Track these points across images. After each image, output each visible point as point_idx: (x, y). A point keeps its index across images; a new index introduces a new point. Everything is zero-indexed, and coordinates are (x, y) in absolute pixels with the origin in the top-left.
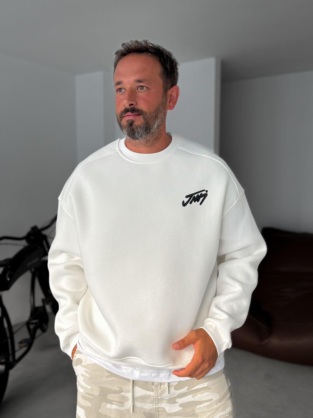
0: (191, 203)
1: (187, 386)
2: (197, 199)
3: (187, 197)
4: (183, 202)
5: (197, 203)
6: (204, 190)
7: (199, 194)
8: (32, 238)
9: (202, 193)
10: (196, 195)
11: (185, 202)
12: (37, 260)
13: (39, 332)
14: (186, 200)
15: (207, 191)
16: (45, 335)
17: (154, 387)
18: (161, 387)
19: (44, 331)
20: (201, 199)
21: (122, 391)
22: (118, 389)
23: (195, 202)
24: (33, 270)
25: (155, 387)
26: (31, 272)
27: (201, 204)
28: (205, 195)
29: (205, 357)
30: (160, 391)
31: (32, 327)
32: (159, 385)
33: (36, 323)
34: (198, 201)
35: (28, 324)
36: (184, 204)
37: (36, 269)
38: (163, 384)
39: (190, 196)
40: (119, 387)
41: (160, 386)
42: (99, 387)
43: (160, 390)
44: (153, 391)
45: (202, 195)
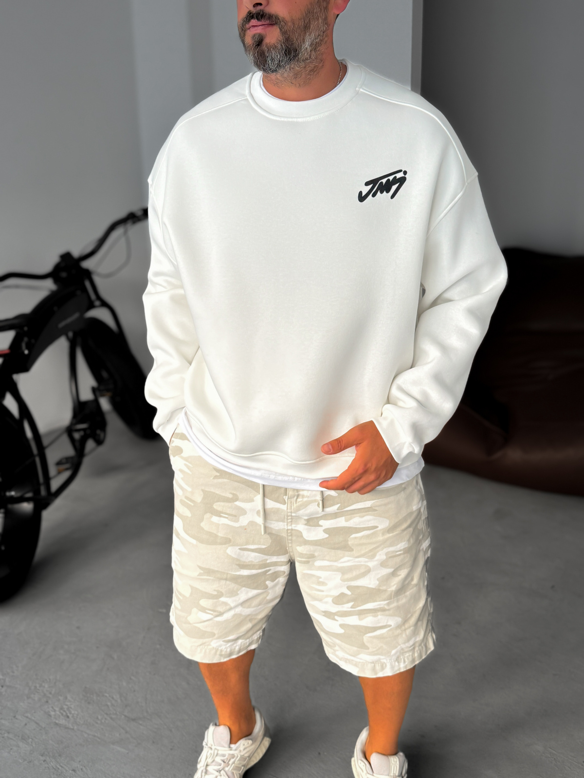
0: (374, 196)
1: (338, 504)
2: (386, 188)
3: (367, 184)
4: (361, 193)
5: (386, 196)
6: (400, 171)
7: (391, 178)
8: (64, 275)
9: (395, 177)
10: (384, 181)
11: (363, 195)
12: (76, 316)
13: (90, 444)
14: (365, 190)
15: (405, 173)
16: (102, 449)
17: (286, 498)
18: (298, 500)
19: (99, 442)
20: (394, 188)
21: (235, 498)
22: (230, 496)
23: (382, 193)
24: (71, 334)
25: (288, 498)
26: (68, 338)
27: (393, 197)
28: (402, 181)
29: (369, 465)
30: (295, 505)
31: (77, 436)
32: (294, 497)
33: (84, 430)
34: (388, 192)
35: (69, 431)
36: (362, 198)
37: (75, 334)
38: (300, 497)
39: (373, 182)
40: (233, 494)
41: (296, 497)
42: (203, 490)
43: (296, 503)
44: (284, 503)
45: (395, 181)
